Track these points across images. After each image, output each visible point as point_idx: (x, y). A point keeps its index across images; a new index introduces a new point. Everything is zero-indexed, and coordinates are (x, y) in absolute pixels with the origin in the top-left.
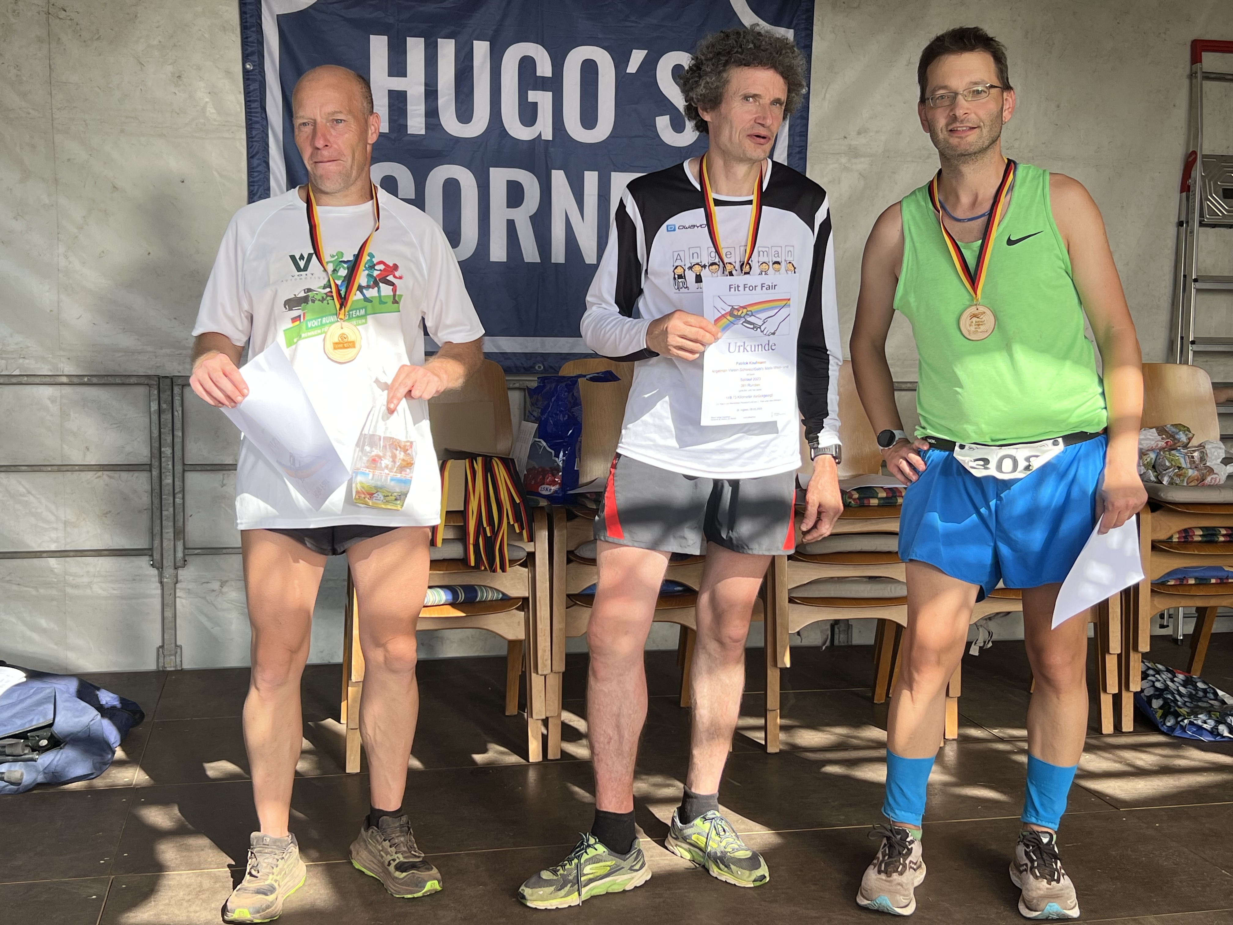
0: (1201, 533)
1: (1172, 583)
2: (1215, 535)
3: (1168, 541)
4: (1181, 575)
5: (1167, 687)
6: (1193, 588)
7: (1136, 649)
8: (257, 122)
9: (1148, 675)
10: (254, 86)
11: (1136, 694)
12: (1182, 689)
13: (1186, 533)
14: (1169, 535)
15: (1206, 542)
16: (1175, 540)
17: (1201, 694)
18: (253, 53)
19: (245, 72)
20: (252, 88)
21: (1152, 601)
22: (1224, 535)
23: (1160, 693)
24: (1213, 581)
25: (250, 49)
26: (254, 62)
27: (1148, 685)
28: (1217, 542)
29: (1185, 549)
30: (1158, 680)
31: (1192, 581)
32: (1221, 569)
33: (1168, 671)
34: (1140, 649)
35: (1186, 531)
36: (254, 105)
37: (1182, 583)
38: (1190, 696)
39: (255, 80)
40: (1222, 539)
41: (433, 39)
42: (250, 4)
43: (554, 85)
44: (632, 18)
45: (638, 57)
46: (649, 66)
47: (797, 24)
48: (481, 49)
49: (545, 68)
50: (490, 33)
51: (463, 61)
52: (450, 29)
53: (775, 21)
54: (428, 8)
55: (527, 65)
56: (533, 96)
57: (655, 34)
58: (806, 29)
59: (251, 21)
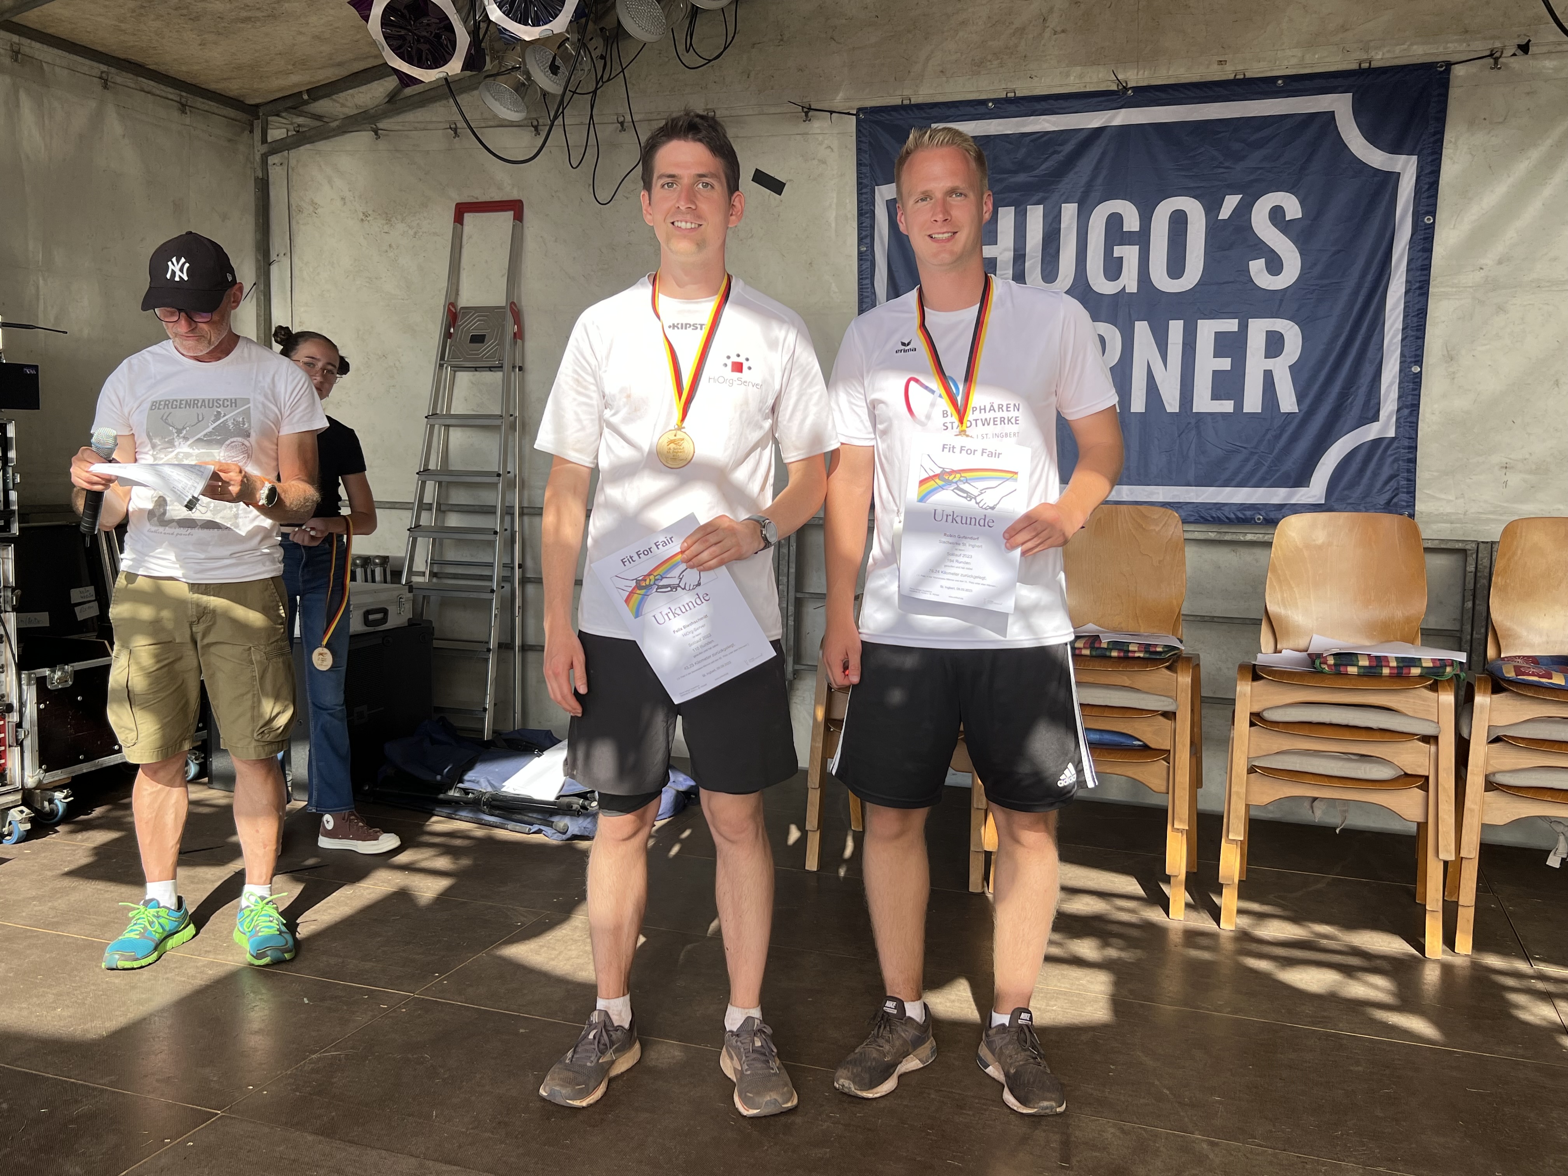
8: (868, 297)
10: (867, 264)
18: (866, 236)
19: (860, 253)
20: (864, 267)
25: (864, 233)
26: (867, 244)
36: (865, 282)
39: (867, 260)
41: (1022, 207)
42: (866, 193)
43: (1142, 239)
44: (1227, 164)
45: (1231, 202)
46: (1244, 211)
47: (1422, 150)
48: (1069, 211)
49: (1132, 222)
50: (1079, 195)
51: (1051, 224)
52: (1041, 195)
53: (1395, 148)
54: (1021, 178)
55: (1114, 221)
56: (1118, 251)
57: (1252, 177)
58: (1432, 153)
59: (866, 208)
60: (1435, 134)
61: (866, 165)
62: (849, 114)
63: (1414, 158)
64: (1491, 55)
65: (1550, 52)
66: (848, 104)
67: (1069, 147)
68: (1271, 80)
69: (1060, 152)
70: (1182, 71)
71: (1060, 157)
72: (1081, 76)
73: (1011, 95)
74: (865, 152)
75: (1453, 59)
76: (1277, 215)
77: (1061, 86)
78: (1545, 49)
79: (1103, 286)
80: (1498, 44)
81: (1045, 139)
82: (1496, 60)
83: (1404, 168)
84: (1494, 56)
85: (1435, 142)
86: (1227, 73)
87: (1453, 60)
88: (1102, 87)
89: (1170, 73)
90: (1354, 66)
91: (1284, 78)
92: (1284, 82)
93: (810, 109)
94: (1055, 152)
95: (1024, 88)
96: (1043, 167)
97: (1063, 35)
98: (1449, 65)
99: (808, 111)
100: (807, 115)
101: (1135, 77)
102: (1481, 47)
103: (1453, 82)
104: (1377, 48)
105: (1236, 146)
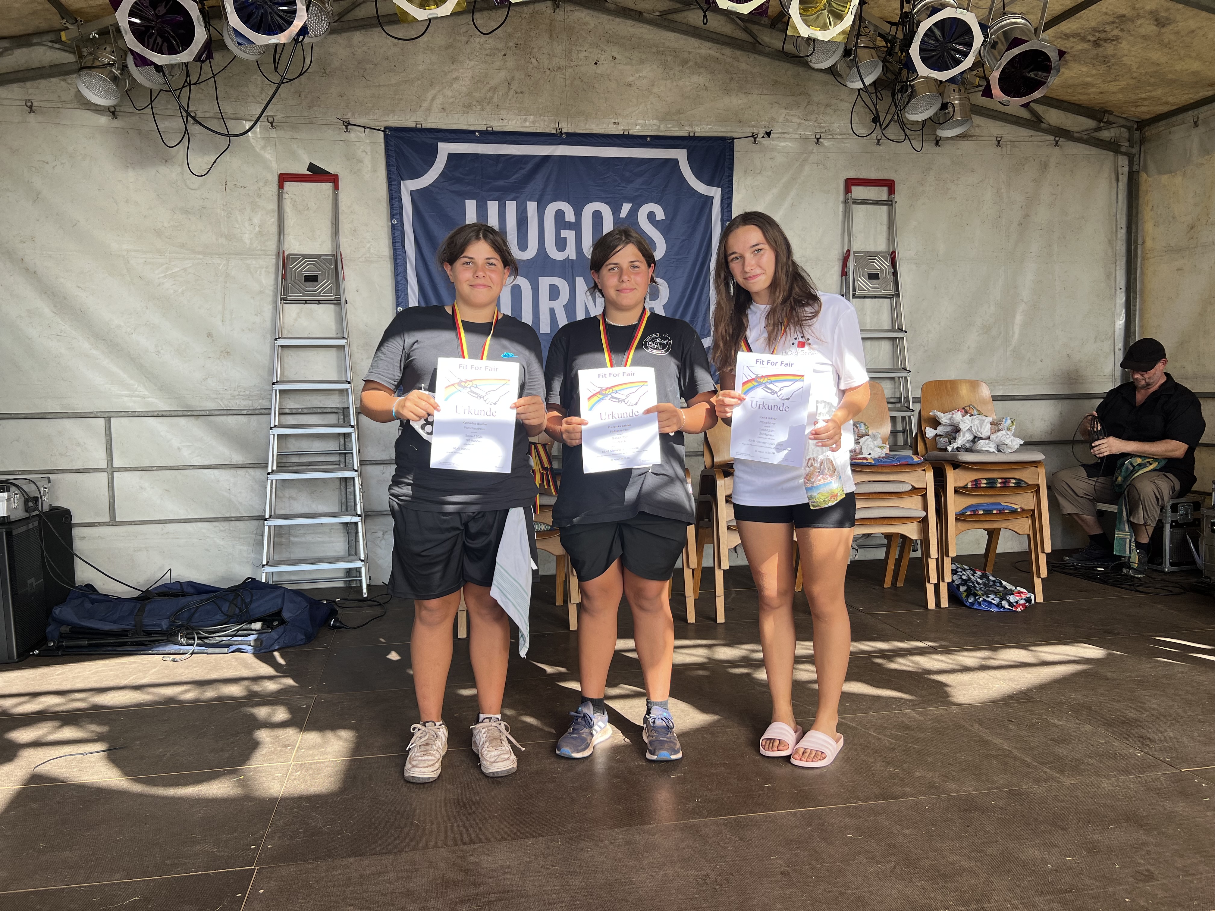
0: (985, 482)
1: (968, 513)
2: (995, 483)
3: (965, 487)
4: (974, 508)
5: (969, 579)
6: (982, 516)
7: (947, 555)
8: (400, 255)
9: (958, 572)
10: (398, 233)
11: (948, 583)
12: (979, 580)
13: (976, 482)
14: (965, 483)
15: (989, 487)
16: (969, 486)
17: (991, 583)
18: (397, 214)
19: (392, 225)
20: (396, 235)
21: (956, 526)
22: (1000, 483)
23: (964, 582)
24: (995, 512)
25: (395, 212)
26: (397, 219)
27: (957, 578)
28: (996, 487)
29: (975, 491)
30: (964, 575)
31: (981, 512)
32: (1000, 504)
33: (971, 569)
34: (950, 555)
35: (975, 480)
36: (397, 244)
37: (975, 514)
38: (985, 584)
39: (398, 230)
40: (999, 485)
41: (502, 202)
42: (394, 185)
43: (576, 226)
44: (623, 185)
45: (626, 208)
46: (633, 213)
47: (723, 185)
48: (532, 207)
49: (570, 217)
50: (537, 196)
51: (521, 214)
52: (513, 195)
53: (710, 183)
54: (501, 183)
55: (560, 215)
56: (564, 233)
57: (637, 194)
58: (729, 187)
59: (395, 195)
60: (729, 176)
61: (393, 166)
62: (379, 130)
63: (720, 189)
64: (753, 136)
65: (779, 138)
66: (377, 123)
67: (529, 166)
68: (645, 137)
69: (524, 169)
70: (593, 126)
71: (523, 172)
72: (533, 123)
73: (490, 129)
74: (393, 157)
75: (735, 135)
76: (651, 216)
77: (522, 127)
78: (777, 136)
79: (556, 255)
80: (755, 130)
81: (514, 159)
82: (755, 139)
83: (715, 194)
84: (754, 136)
85: (729, 181)
86: (618, 130)
87: (735, 137)
88: (547, 131)
89: (587, 126)
90: (687, 135)
91: (651, 136)
92: (651, 139)
93: (349, 124)
94: (521, 168)
95: (498, 126)
96: (514, 177)
97: (521, 95)
98: (733, 139)
99: (347, 124)
100: (347, 128)
101: (567, 128)
102: (749, 131)
103: (736, 148)
104: (697, 125)
105: (628, 174)
